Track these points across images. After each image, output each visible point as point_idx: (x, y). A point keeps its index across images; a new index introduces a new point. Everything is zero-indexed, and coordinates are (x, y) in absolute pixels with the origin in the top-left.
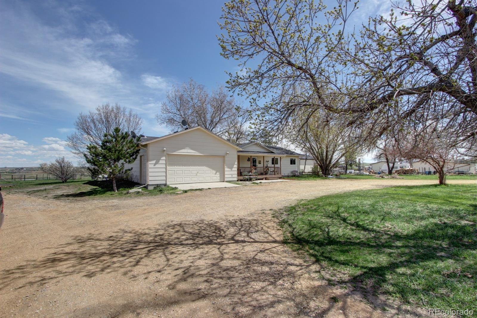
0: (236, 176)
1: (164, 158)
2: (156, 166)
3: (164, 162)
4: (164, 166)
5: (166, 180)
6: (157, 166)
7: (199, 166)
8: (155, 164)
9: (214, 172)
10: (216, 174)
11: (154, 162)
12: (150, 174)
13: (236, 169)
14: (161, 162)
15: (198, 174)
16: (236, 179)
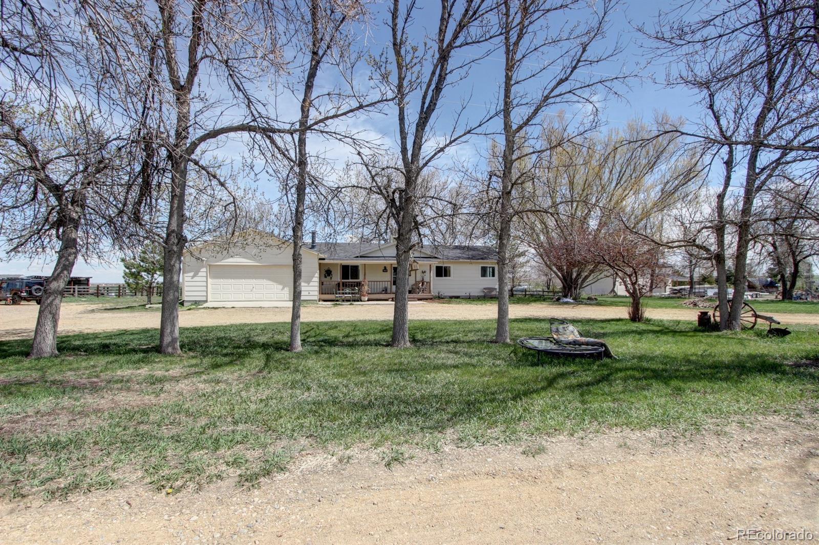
0: (317, 293)
1: (204, 269)
2: (194, 280)
3: (205, 274)
4: (205, 279)
5: (207, 296)
6: (196, 279)
7: (256, 278)
8: (193, 277)
9: (281, 287)
10: (283, 289)
11: (192, 274)
12: (186, 289)
13: (317, 284)
14: (200, 274)
15: (254, 290)
16: (316, 298)
